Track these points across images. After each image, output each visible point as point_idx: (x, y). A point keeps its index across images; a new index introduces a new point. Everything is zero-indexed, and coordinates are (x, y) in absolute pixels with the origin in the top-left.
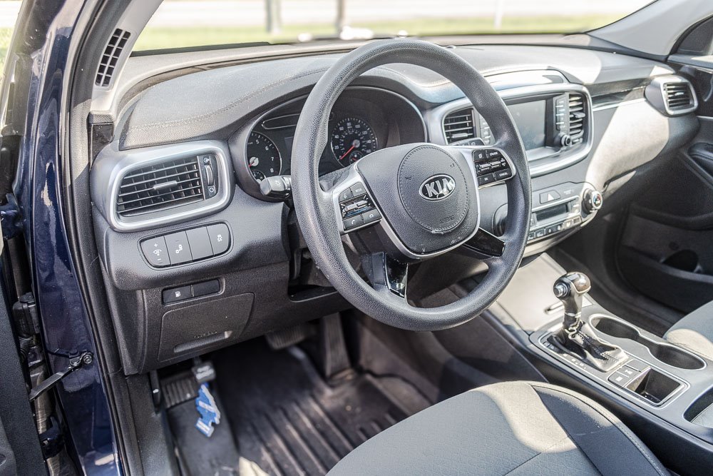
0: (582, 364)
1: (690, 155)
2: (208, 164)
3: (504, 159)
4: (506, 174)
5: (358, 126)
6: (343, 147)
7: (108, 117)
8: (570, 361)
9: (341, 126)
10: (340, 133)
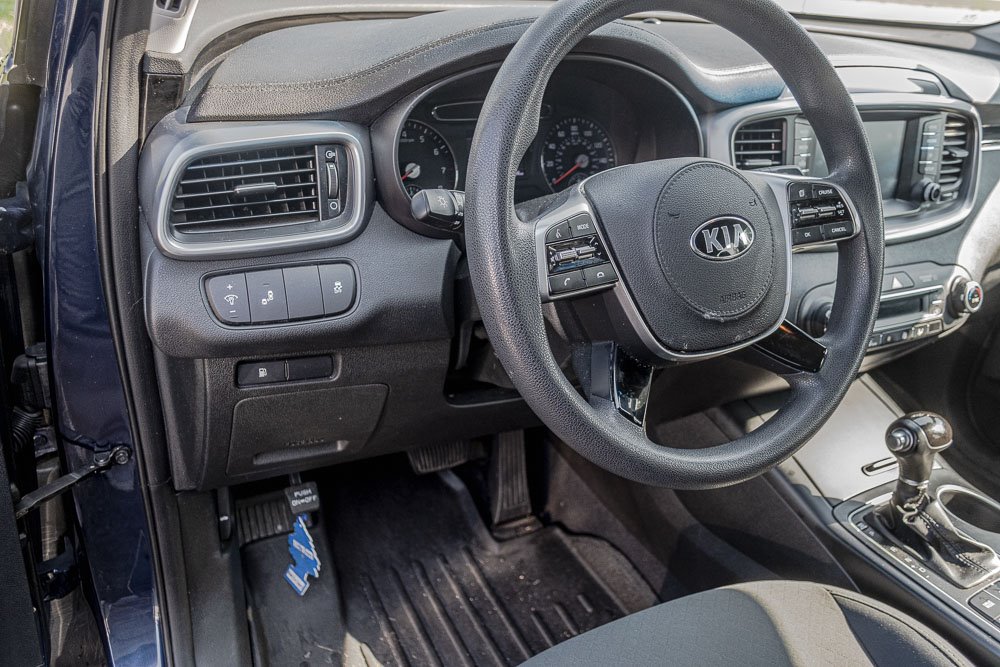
0: (923, 569)
2: (332, 161)
3: (843, 202)
4: (843, 229)
5: (588, 133)
6: (560, 164)
7: (176, 64)
8: (902, 560)
9: (561, 130)
10: (558, 141)
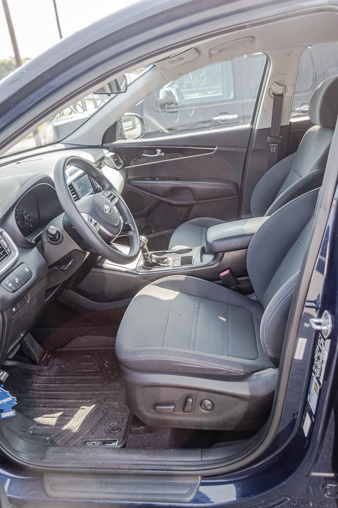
0: (160, 268)
1: (131, 185)
2: (2, 239)
3: (113, 194)
